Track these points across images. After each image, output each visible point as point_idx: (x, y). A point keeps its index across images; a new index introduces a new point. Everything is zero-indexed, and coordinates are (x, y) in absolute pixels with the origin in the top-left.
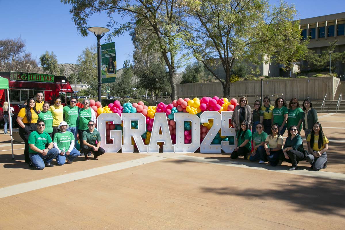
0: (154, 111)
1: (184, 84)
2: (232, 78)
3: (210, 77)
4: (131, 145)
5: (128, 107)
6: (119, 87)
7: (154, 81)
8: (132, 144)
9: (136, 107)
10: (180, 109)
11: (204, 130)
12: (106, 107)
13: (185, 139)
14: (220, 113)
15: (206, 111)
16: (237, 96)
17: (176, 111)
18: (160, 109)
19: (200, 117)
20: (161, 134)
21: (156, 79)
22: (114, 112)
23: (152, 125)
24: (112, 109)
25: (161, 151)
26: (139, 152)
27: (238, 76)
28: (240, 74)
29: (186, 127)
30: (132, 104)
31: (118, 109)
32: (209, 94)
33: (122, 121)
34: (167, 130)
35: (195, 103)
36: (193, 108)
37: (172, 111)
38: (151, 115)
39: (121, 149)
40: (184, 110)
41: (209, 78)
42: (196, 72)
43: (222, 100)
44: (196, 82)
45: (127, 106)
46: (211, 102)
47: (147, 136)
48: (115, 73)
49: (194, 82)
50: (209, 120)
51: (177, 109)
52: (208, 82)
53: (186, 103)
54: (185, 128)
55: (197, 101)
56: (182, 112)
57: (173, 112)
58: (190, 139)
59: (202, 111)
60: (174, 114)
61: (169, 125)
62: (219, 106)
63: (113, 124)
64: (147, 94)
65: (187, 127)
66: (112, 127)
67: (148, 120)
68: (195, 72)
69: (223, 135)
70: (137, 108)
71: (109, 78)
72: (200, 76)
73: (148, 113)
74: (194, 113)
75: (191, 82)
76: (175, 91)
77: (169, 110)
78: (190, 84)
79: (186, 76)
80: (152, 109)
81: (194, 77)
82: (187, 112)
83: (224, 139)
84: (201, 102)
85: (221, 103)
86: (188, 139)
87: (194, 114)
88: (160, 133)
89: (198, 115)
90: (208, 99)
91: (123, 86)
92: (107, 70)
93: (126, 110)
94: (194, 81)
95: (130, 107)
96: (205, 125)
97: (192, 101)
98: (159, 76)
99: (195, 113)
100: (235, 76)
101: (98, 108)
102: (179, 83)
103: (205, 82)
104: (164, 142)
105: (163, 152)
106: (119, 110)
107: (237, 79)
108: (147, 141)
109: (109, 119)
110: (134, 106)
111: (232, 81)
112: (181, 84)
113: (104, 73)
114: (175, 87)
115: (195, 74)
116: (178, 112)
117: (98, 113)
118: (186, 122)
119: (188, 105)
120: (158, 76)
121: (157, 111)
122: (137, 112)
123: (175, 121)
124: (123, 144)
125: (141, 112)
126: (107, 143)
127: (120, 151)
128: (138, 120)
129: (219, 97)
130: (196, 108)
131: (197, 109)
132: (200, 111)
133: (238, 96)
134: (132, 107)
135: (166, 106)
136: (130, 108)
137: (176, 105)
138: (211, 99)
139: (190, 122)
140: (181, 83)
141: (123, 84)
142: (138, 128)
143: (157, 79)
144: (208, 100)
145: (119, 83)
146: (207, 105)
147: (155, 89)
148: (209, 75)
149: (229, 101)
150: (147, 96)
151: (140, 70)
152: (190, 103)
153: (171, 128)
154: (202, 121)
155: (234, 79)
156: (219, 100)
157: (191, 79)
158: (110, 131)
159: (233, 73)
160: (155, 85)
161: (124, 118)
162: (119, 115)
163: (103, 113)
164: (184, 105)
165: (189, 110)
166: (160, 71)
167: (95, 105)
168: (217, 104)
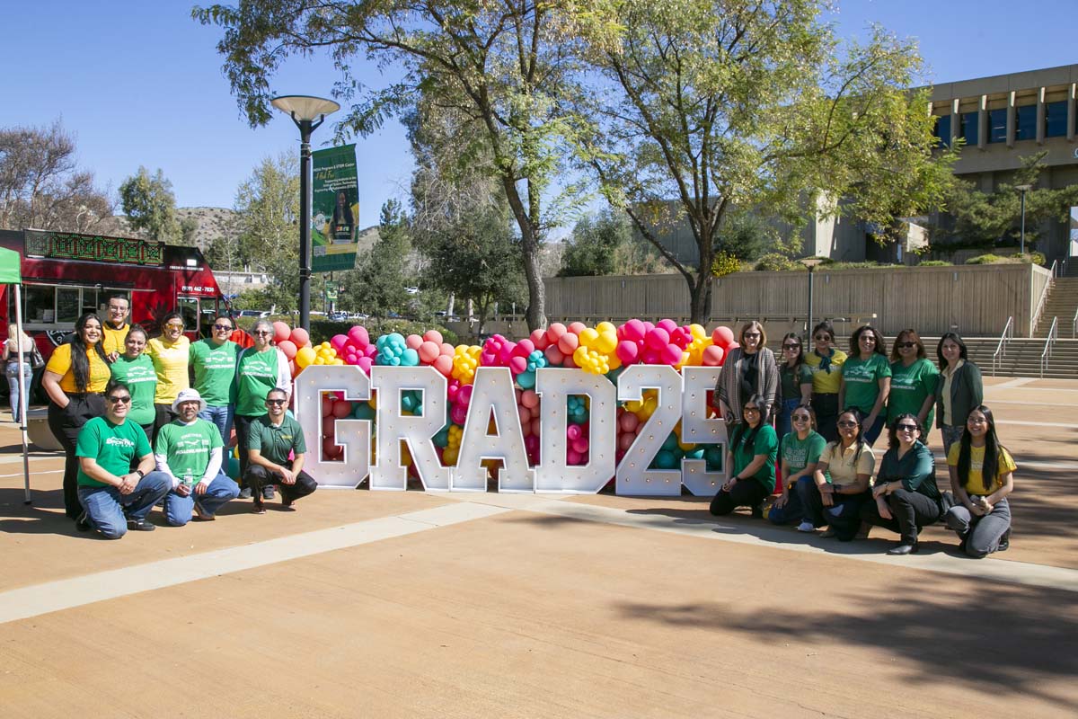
0: (475, 362)
1: (569, 279)
2: (719, 263)
4: (400, 466)
5: (392, 348)
6: (364, 283)
7: (474, 266)
8: (402, 465)
9: (418, 347)
10: (555, 358)
11: (628, 425)
12: (324, 347)
13: (570, 449)
14: (680, 373)
15: (637, 363)
16: (733, 319)
17: (543, 362)
18: (492, 357)
19: (615, 384)
20: (495, 433)
21: (480, 260)
22: (349, 362)
23: (468, 405)
24: (343, 353)
25: (493, 486)
26: (423, 490)
27: (736, 258)
28: (741, 251)
29: (571, 413)
30: (405, 337)
31: (361, 352)
32: (646, 312)
33: (374, 392)
34: (511, 422)
35: (601, 338)
36: (595, 353)
37: (529, 362)
38: (462, 375)
39: (368, 479)
40: (568, 361)
41: (648, 262)
42: (606, 241)
43: (687, 331)
44: (606, 273)
45: (388, 343)
46: (651, 336)
47: (451, 439)
48: (353, 240)
49: (600, 274)
50: (646, 393)
51: (544, 357)
52: (644, 273)
53: (573, 338)
54: (569, 417)
55: (610, 331)
56: (562, 365)
57: (533, 365)
58: (583, 451)
59: (622, 363)
60: (535, 372)
61: (518, 405)
62: (675, 348)
63: (346, 398)
64: (452, 308)
65: (574, 415)
66: (340, 409)
67: (454, 388)
68: (604, 243)
69: (686, 440)
70: (420, 350)
71: (334, 256)
72: (620, 255)
73: (453, 366)
74: (599, 369)
75: (592, 274)
76: (538, 300)
77: (521, 361)
78: (589, 278)
79: (577, 255)
80: (468, 356)
81: (601, 259)
82: (576, 367)
83: (690, 453)
84: (621, 337)
85: (682, 340)
86: (578, 453)
87: (597, 372)
88: (492, 430)
89: (612, 376)
90: (642, 326)
91: (378, 280)
92: (330, 232)
93: (387, 355)
94: (599, 270)
95: (400, 346)
96: (633, 408)
97: (592, 333)
98: (491, 253)
99: (603, 369)
100: (729, 256)
101: (298, 348)
102: (554, 275)
103: (636, 273)
104: (501, 461)
105: (500, 490)
106: (365, 356)
107: (734, 264)
108: (448, 455)
109: (332, 385)
110: (410, 345)
111: (718, 270)
112: (560, 279)
113: (318, 239)
114: (540, 288)
115: (602, 248)
116: (550, 364)
117: (300, 364)
118: (571, 398)
119: (579, 345)
120: (488, 253)
121: (484, 361)
122: (422, 362)
123: (537, 393)
124: (373, 463)
125: (434, 363)
126: (324, 459)
127: (365, 485)
128: (424, 390)
129: (675, 320)
130: (604, 355)
131: (607, 357)
132: (617, 364)
134: (405, 346)
135: (511, 345)
136: (400, 352)
137: (542, 345)
138: (651, 326)
139: (586, 398)
140: (558, 276)
141: (378, 274)
142: (421, 415)
143: (483, 262)
144: (643, 332)
145: (364, 272)
146: (638, 345)
147: (477, 292)
148: (646, 250)
149: (708, 335)
150: (451, 313)
151: (431, 233)
152: (586, 338)
153: (526, 416)
154: (624, 395)
155: (723, 264)
156: (677, 330)
157: (589, 262)
158: (336, 421)
159: (722, 247)
160: (478, 281)
161: (379, 381)
162: (363, 373)
163: (315, 363)
164: (568, 345)
165: (582, 362)
166: (495, 238)
167: (289, 340)
168: (671, 342)
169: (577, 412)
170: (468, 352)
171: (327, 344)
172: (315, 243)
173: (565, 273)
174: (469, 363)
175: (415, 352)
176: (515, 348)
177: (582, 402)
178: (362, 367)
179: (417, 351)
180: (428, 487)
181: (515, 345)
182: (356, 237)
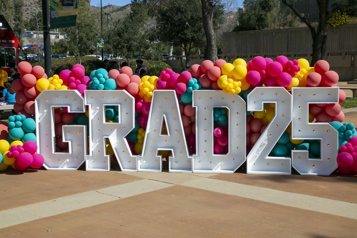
0: (153, 87)
1: (240, 32)
2: (335, 19)
3: (290, 17)
4: (105, 155)
5: (99, 78)
6: (118, 38)
7: (182, 26)
8: (107, 154)
9: (116, 77)
10: (206, 84)
11: (255, 127)
12: (54, 78)
13: (216, 144)
14: (290, 92)
15: (261, 86)
16: (344, 54)
17: (197, 86)
18: (165, 83)
19: (246, 101)
20: (166, 133)
21: (185, 22)
22: (71, 87)
23: (148, 115)
24: (67, 82)
25: (165, 167)
26: (120, 170)
27: (347, 15)
28: (351, 10)
29: (216, 120)
31: (79, 81)
32: (288, 52)
33: (87, 107)
35: (235, 70)
36: (231, 80)
37: (188, 86)
38: (145, 95)
39: (85, 163)
40: (214, 85)
41: (289, 20)
42: (264, 8)
43: (296, 63)
44: (263, 28)
45: (96, 75)
46: (270, 67)
47: (139, 137)
48: (75, 6)
49: (260, 29)
50: (267, 106)
51: (198, 83)
52: (287, 27)
53: (217, 70)
54: (215, 122)
55: (242, 65)
56: (210, 88)
57: (191, 88)
58: (224, 145)
59: (251, 86)
60: (192, 93)
61: (181, 115)
62: (287, 75)
63: (69, 111)
64: (172, 52)
65: (219, 121)
66: (66, 119)
67: (140, 104)
68: (262, 9)
69: (296, 136)
70: (117, 80)
71: (64, 17)
72: (271, 17)
73: (139, 89)
74: (234, 91)
75: (254, 29)
76: (212, 45)
77: (183, 85)
78: (252, 32)
79: (245, 17)
80: (148, 83)
81: (260, 20)
82: (219, 89)
83: (297, 146)
84: (249, 68)
85: (293, 70)
86: (221, 146)
87: (232, 92)
88: (164, 132)
89: (243, 94)
91: (126, 35)
92: (60, 1)
93: (95, 83)
94: (258, 26)
95: (104, 77)
96: (258, 116)
97: (230, 67)
98: (192, 18)
99: (237, 91)
100: (342, 14)
101: (37, 79)
102: (231, 30)
103: (282, 28)
104: (171, 151)
105: (170, 170)
106: (82, 83)
108: (137, 148)
109: (59, 103)
110: (110, 77)
111: (334, 23)
112: (235, 33)
113: (54, 7)
114: (213, 38)
115: (261, 13)
116: (202, 88)
117: (39, 89)
118: (216, 110)
119: (222, 74)
120: (190, 17)
121: (159, 86)
122: (118, 87)
123: (193, 106)
124: (88, 153)
125: (126, 88)
126: (56, 151)
127: (83, 167)
128: (119, 106)
130: (238, 80)
131: (240, 83)
132: (247, 86)
133: (346, 54)
134: (108, 77)
135: (176, 75)
136: (104, 80)
137: (196, 75)
138: (271, 60)
139: (226, 110)
140: (234, 31)
141: (126, 32)
142: (118, 122)
143: (187, 23)
144: (265, 64)
145: (118, 31)
146: (262, 74)
148: (288, 13)
149: (311, 66)
150: (171, 55)
151: (158, 6)
152: (226, 70)
153: (187, 122)
154: (251, 108)
155: (338, 19)
156: (288, 63)
157: (253, 22)
158: (63, 126)
159: (338, 9)
160: (184, 35)
161: (90, 100)
162: (80, 94)
163: (48, 89)
164: (213, 75)
165: (223, 86)
166: (194, 8)
167: (31, 73)
168: (284, 71)
169: (220, 119)
170: (149, 80)
171: (56, 76)
172: (52, 9)
173: (237, 29)
174: (149, 87)
175: (114, 80)
176: (179, 76)
177: (223, 112)
178: (80, 91)
179: (115, 80)
180: (124, 168)
181: (180, 75)
182: (76, 5)
